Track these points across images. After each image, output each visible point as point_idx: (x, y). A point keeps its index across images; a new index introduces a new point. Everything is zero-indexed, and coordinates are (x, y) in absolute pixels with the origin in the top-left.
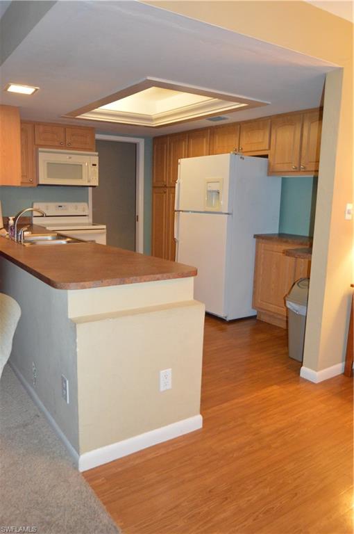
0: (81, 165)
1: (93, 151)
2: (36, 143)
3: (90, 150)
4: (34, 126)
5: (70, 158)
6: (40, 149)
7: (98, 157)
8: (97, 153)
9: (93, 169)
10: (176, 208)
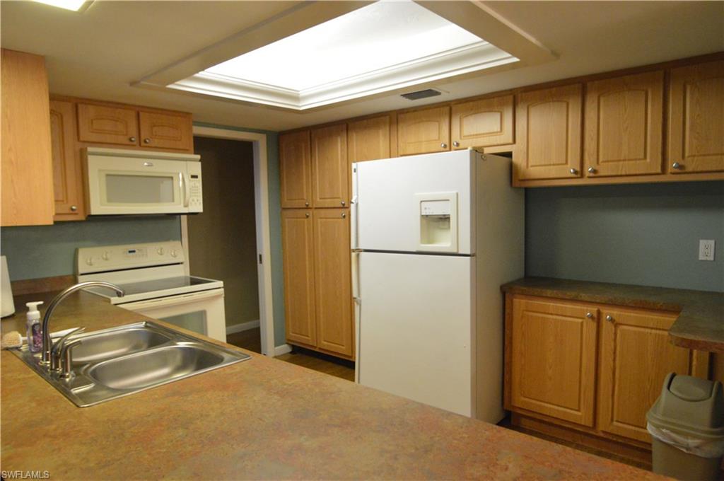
0: (172, 178)
1: (191, 153)
2: (81, 139)
3: (185, 151)
4: (77, 107)
5: (150, 165)
6: (90, 149)
7: (200, 163)
8: (198, 157)
9: (192, 184)
10: (353, 246)
